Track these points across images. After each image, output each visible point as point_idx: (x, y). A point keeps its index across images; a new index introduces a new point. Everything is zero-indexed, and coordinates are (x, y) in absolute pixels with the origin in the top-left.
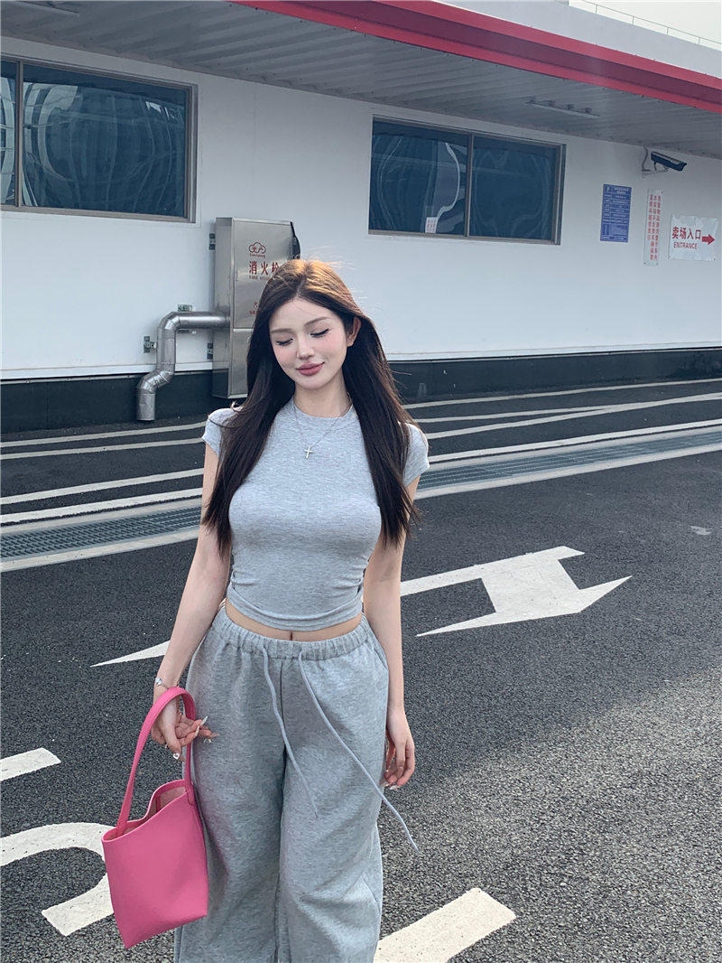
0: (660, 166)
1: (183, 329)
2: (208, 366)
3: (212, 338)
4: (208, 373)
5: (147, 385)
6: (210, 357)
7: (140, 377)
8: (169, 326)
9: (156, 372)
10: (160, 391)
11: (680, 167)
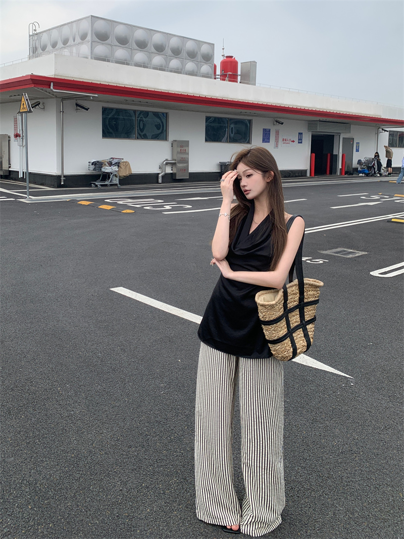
0: (278, 123)
1: (167, 164)
2: (172, 172)
3: (172, 166)
4: (172, 173)
5: (160, 175)
6: (172, 170)
7: (159, 174)
8: (164, 163)
9: (162, 173)
10: (163, 177)
11: (282, 124)
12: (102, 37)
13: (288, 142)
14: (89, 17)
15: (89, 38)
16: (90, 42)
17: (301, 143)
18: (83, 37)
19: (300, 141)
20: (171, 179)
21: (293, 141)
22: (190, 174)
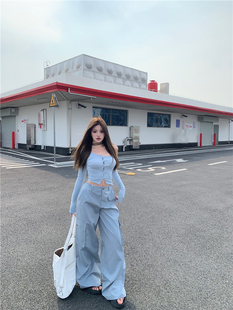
0: (184, 116)
2: (130, 145)
3: (130, 141)
6: (130, 143)
7: (123, 146)
8: (127, 139)
9: (125, 145)
10: (125, 148)
11: (187, 117)
12: (89, 67)
13: (188, 127)
14: (82, 55)
15: (82, 67)
16: (82, 70)
17: (195, 127)
18: (78, 67)
19: (194, 127)
20: (130, 148)
21: (191, 127)
22: (140, 145)
